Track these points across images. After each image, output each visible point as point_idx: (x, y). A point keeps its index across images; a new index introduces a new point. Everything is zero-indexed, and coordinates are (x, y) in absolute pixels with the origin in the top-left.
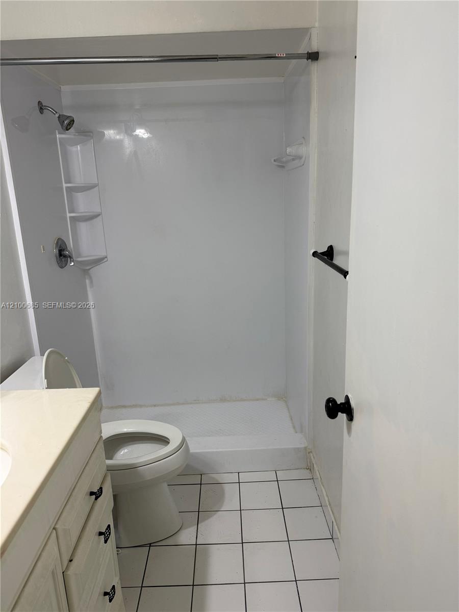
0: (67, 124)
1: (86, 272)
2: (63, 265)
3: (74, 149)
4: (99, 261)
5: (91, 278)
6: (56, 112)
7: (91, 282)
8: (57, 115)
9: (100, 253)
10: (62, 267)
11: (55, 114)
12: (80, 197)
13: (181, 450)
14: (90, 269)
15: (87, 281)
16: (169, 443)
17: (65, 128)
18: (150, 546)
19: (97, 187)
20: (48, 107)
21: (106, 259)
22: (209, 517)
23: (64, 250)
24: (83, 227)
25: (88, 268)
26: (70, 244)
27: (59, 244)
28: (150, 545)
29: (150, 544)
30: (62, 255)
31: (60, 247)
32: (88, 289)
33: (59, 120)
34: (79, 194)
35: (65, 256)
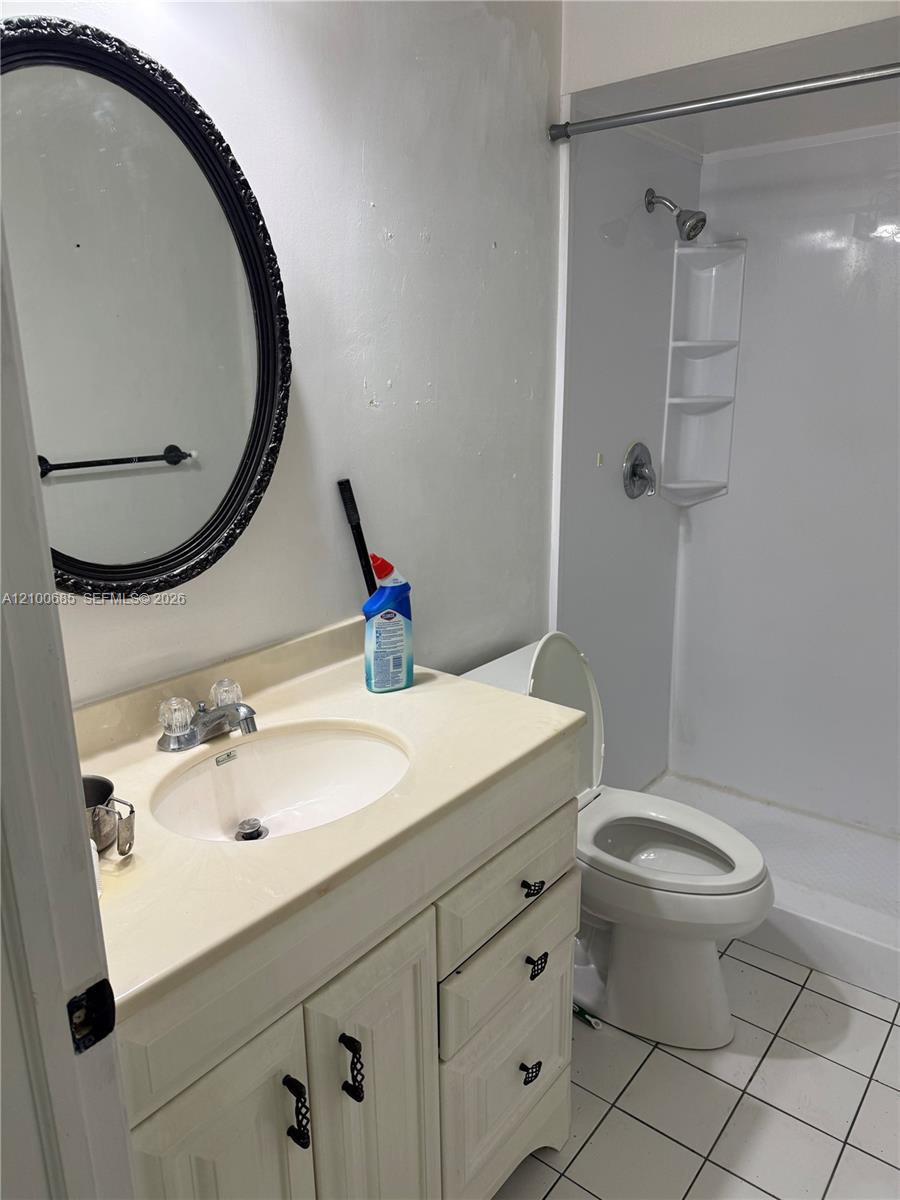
0: (692, 227)
1: (682, 511)
2: (636, 492)
3: (704, 274)
4: (710, 493)
5: (689, 525)
6: (675, 207)
7: (689, 532)
8: (676, 213)
9: (717, 478)
10: (632, 497)
11: (672, 210)
12: (700, 367)
13: (755, 890)
14: (692, 506)
15: (682, 530)
16: (734, 868)
17: (684, 236)
18: (655, 1047)
19: (736, 349)
20: (664, 199)
21: (724, 491)
22: (791, 1056)
23: (643, 465)
24: (694, 425)
25: (686, 504)
26: (660, 456)
27: (636, 453)
28: (656, 1045)
29: (658, 1043)
30: (638, 474)
31: (636, 460)
32: (681, 542)
33: (678, 221)
34: (699, 361)
35: (642, 477)
